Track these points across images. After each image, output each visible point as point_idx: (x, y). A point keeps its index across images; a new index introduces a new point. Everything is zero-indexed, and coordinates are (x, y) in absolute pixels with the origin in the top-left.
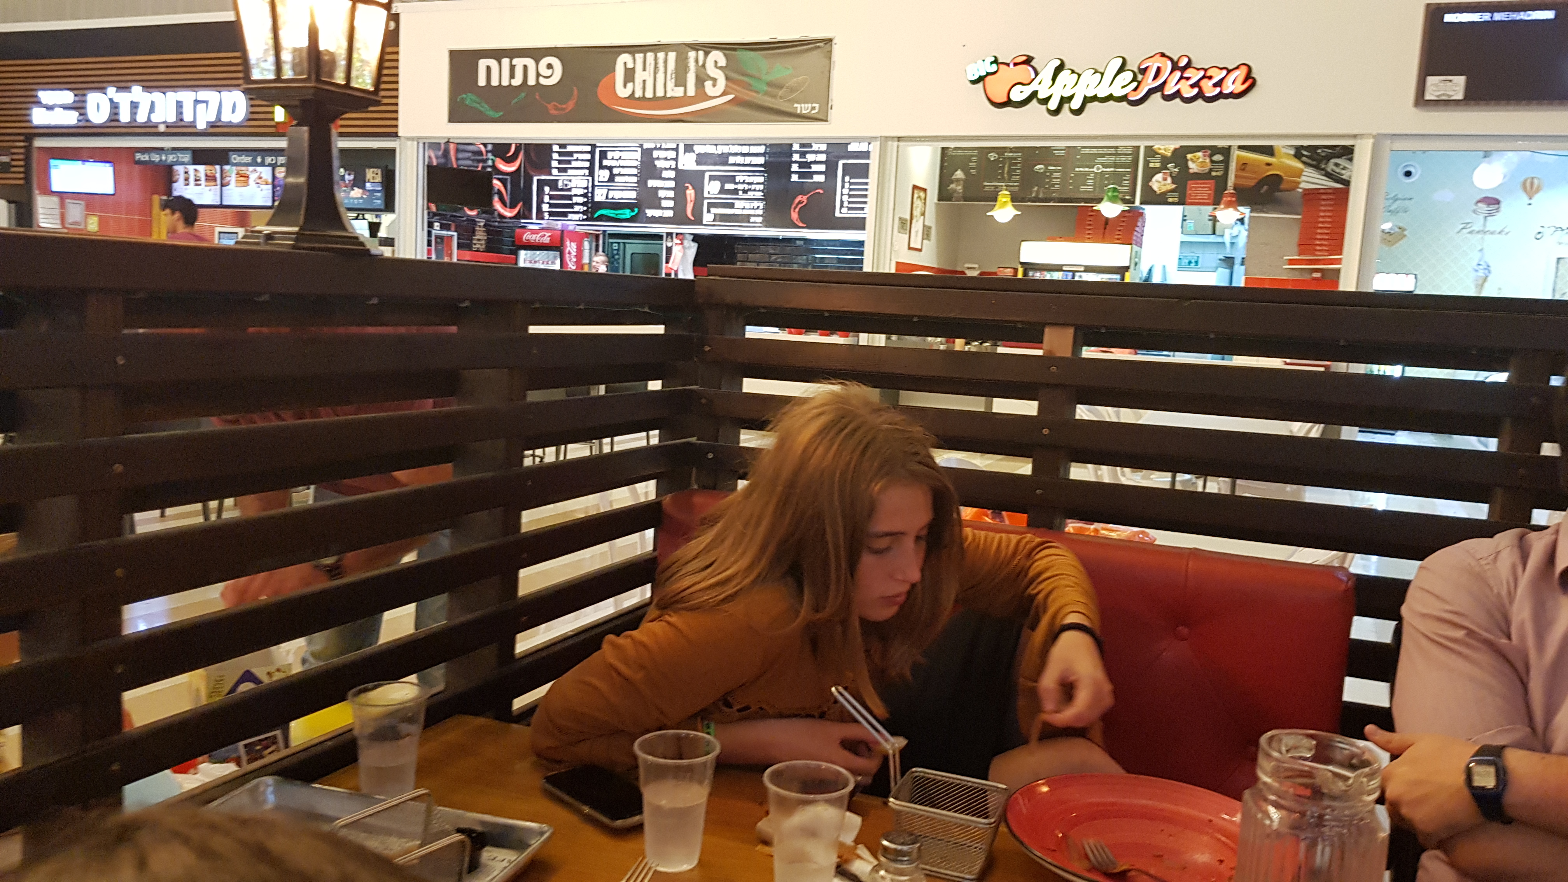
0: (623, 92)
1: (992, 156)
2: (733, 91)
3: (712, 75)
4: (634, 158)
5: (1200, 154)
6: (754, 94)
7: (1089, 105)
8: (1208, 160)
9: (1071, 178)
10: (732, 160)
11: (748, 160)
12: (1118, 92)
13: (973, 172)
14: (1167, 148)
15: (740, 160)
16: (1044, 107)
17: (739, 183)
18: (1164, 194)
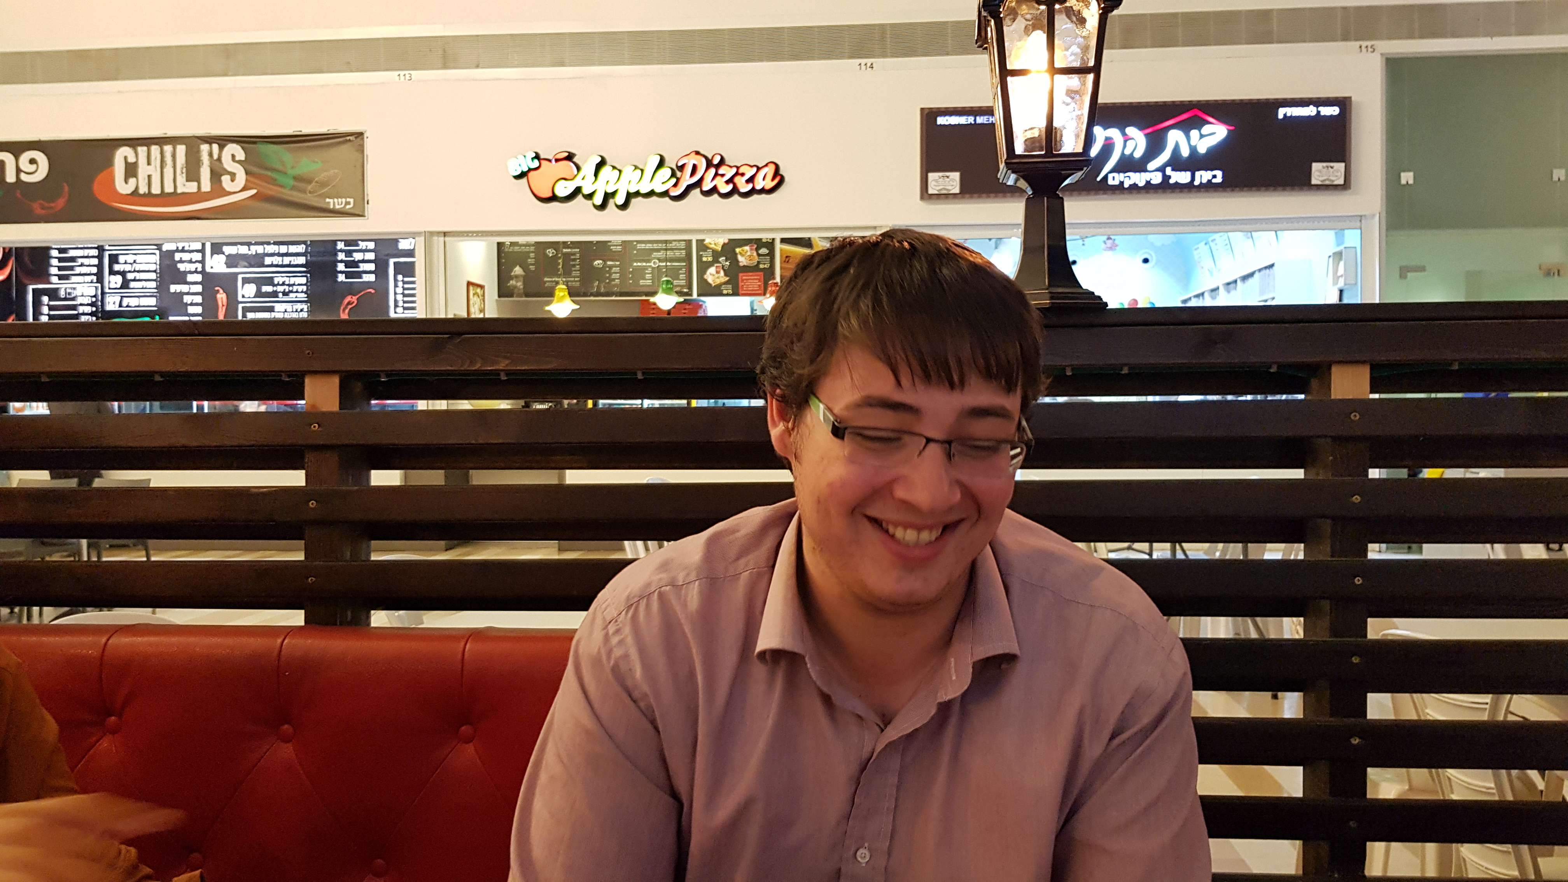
0: (124, 188)
1: (550, 252)
2: (255, 187)
3: (229, 169)
4: (150, 261)
5: (747, 248)
6: (279, 189)
7: (634, 201)
8: (755, 254)
9: (630, 273)
10: (268, 261)
11: (287, 261)
12: (659, 189)
13: (532, 268)
14: (717, 242)
15: (277, 260)
16: (590, 202)
17: (278, 284)
18: (719, 286)
